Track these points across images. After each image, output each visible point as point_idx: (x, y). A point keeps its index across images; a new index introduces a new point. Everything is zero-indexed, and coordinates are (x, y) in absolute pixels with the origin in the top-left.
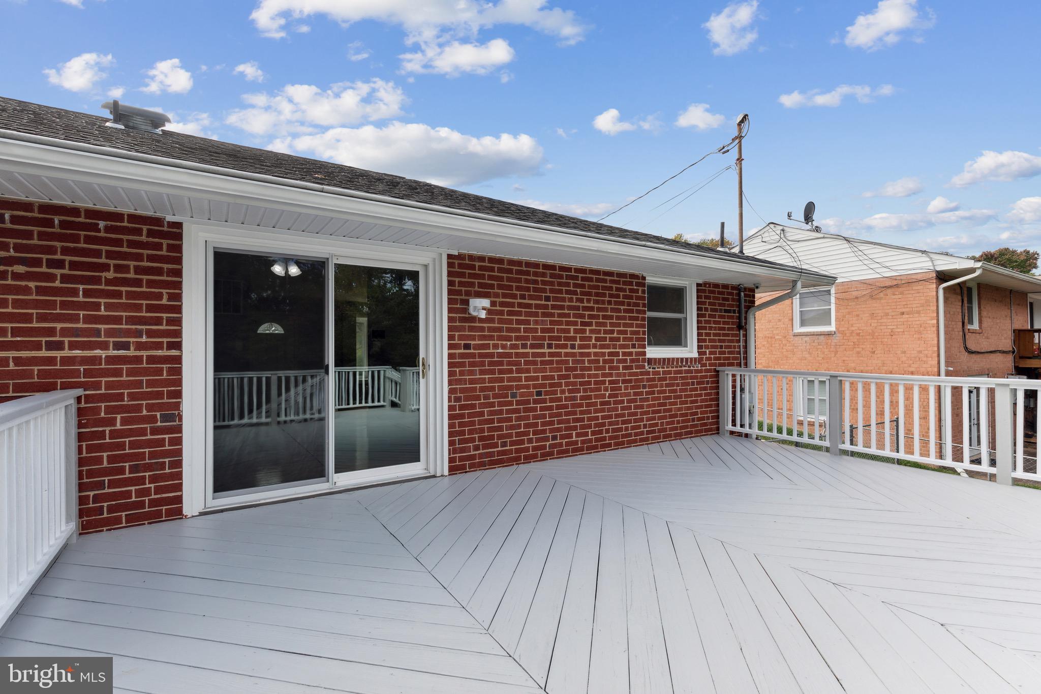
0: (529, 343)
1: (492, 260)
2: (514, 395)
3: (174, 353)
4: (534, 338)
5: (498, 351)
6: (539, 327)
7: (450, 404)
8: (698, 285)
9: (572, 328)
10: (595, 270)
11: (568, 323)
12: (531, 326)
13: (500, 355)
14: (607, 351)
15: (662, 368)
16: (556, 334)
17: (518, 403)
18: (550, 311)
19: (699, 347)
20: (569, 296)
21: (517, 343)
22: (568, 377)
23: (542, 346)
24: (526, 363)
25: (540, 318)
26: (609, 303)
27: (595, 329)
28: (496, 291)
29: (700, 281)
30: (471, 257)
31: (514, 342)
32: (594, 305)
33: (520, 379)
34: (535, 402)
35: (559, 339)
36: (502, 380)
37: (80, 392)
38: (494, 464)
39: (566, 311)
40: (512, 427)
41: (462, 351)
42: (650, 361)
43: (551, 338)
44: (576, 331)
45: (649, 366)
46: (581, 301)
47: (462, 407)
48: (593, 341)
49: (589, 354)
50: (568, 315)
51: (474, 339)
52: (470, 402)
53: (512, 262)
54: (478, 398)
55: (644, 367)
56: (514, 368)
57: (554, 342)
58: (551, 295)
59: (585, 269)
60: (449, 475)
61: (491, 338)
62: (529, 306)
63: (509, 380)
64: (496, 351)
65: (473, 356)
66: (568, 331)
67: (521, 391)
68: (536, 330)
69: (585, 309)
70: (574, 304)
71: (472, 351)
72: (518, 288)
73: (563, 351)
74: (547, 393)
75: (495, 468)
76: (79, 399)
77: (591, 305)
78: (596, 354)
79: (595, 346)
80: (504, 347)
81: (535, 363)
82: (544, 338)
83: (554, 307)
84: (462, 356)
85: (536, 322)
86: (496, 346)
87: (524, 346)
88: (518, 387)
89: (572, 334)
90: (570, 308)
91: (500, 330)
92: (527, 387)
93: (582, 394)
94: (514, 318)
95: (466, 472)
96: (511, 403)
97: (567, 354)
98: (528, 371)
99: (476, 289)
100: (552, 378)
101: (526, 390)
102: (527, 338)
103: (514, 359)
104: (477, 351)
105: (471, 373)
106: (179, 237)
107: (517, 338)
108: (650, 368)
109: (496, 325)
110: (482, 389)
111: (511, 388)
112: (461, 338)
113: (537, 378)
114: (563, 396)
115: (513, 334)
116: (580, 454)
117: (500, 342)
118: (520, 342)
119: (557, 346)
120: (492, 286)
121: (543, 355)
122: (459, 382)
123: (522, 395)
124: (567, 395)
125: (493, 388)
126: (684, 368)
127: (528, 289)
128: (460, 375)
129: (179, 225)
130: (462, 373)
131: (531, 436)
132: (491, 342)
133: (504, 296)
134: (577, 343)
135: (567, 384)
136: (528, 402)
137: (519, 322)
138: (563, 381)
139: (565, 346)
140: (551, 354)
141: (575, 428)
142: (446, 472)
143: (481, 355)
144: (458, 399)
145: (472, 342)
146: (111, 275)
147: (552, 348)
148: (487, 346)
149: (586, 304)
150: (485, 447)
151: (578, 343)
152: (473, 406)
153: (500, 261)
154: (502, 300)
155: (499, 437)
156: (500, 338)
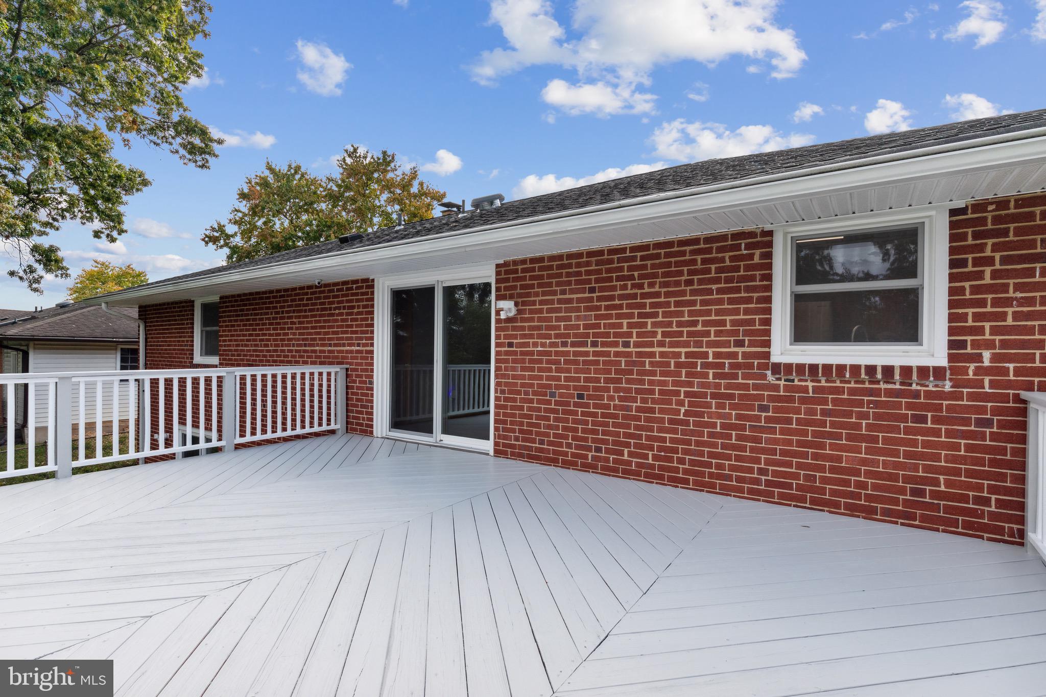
0: (569, 340)
1: (533, 260)
2: (553, 395)
3: (371, 348)
4: (576, 336)
5: (538, 349)
6: (582, 323)
7: (496, 395)
8: (953, 212)
9: (625, 322)
10: (664, 242)
11: (619, 316)
12: (573, 323)
13: (540, 353)
14: (683, 350)
15: (812, 381)
16: (602, 330)
17: (557, 403)
18: (595, 304)
19: (952, 345)
20: (622, 283)
21: (557, 341)
22: (619, 381)
23: (584, 344)
24: (566, 362)
25: (583, 313)
26: (689, 283)
27: (663, 321)
28: (536, 290)
29: (960, 204)
30: (515, 262)
31: (553, 340)
32: (660, 290)
33: (559, 379)
34: (576, 405)
35: (607, 335)
36: (541, 378)
37: (348, 366)
38: (532, 458)
39: (617, 302)
40: (549, 427)
41: (506, 349)
42: (776, 368)
43: (595, 335)
44: (630, 325)
45: (778, 376)
46: (641, 286)
47: (506, 399)
48: (659, 337)
49: (652, 355)
50: (620, 307)
51: (516, 338)
52: (512, 396)
53: (552, 258)
54: (519, 393)
55: (764, 377)
56: (554, 367)
57: (599, 340)
58: (597, 285)
59: (646, 245)
60: (495, 456)
61: (531, 336)
62: (570, 301)
63: (548, 378)
64: (536, 349)
65: (515, 353)
66: (620, 326)
67: (560, 391)
68: (578, 327)
69: (644, 296)
70: (628, 292)
71: (514, 349)
72: (558, 284)
73: (613, 350)
74: (590, 397)
75: (533, 462)
76: (347, 370)
77: (657, 289)
78: (662, 354)
79: (661, 344)
80: (543, 345)
81: (576, 362)
82: (587, 335)
83: (600, 299)
84: (507, 353)
85: (578, 318)
86: (535, 345)
87: (564, 344)
88: (558, 387)
89: (625, 329)
90: (621, 297)
91: (539, 328)
92: (567, 387)
93: (639, 404)
94: (554, 315)
95: (507, 458)
96: (549, 402)
97: (617, 354)
98: (568, 371)
99: (518, 291)
100: (598, 380)
101: (565, 391)
102: (568, 336)
103: (553, 358)
104: (518, 349)
105: (514, 369)
106: (372, 287)
107: (557, 336)
108: (779, 379)
109: (536, 324)
110: (523, 385)
111: (550, 386)
112: (506, 337)
113: (578, 380)
114: (612, 403)
115: (553, 332)
116: (634, 479)
117: (539, 341)
118: (560, 340)
119: (604, 344)
120: (532, 286)
121: (586, 354)
122: (504, 376)
123: (561, 395)
124: (617, 402)
125: (532, 385)
126: (883, 386)
127: (569, 283)
128: (505, 371)
129: (373, 281)
130: (506, 369)
131: (570, 441)
132: (531, 341)
133: (544, 294)
134: (632, 340)
135: (617, 390)
136: (568, 404)
137: (558, 319)
138: (612, 385)
139: (616, 344)
140: (596, 354)
141: (628, 445)
142: (492, 453)
143: (522, 353)
144: (503, 392)
145: (515, 341)
146: (356, 310)
147: (597, 346)
148: (527, 345)
149: (647, 290)
150: (524, 440)
151: (634, 339)
152: (515, 400)
153: (541, 259)
154: (541, 298)
155: (538, 434)
156: (540, 336)
